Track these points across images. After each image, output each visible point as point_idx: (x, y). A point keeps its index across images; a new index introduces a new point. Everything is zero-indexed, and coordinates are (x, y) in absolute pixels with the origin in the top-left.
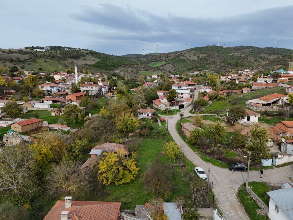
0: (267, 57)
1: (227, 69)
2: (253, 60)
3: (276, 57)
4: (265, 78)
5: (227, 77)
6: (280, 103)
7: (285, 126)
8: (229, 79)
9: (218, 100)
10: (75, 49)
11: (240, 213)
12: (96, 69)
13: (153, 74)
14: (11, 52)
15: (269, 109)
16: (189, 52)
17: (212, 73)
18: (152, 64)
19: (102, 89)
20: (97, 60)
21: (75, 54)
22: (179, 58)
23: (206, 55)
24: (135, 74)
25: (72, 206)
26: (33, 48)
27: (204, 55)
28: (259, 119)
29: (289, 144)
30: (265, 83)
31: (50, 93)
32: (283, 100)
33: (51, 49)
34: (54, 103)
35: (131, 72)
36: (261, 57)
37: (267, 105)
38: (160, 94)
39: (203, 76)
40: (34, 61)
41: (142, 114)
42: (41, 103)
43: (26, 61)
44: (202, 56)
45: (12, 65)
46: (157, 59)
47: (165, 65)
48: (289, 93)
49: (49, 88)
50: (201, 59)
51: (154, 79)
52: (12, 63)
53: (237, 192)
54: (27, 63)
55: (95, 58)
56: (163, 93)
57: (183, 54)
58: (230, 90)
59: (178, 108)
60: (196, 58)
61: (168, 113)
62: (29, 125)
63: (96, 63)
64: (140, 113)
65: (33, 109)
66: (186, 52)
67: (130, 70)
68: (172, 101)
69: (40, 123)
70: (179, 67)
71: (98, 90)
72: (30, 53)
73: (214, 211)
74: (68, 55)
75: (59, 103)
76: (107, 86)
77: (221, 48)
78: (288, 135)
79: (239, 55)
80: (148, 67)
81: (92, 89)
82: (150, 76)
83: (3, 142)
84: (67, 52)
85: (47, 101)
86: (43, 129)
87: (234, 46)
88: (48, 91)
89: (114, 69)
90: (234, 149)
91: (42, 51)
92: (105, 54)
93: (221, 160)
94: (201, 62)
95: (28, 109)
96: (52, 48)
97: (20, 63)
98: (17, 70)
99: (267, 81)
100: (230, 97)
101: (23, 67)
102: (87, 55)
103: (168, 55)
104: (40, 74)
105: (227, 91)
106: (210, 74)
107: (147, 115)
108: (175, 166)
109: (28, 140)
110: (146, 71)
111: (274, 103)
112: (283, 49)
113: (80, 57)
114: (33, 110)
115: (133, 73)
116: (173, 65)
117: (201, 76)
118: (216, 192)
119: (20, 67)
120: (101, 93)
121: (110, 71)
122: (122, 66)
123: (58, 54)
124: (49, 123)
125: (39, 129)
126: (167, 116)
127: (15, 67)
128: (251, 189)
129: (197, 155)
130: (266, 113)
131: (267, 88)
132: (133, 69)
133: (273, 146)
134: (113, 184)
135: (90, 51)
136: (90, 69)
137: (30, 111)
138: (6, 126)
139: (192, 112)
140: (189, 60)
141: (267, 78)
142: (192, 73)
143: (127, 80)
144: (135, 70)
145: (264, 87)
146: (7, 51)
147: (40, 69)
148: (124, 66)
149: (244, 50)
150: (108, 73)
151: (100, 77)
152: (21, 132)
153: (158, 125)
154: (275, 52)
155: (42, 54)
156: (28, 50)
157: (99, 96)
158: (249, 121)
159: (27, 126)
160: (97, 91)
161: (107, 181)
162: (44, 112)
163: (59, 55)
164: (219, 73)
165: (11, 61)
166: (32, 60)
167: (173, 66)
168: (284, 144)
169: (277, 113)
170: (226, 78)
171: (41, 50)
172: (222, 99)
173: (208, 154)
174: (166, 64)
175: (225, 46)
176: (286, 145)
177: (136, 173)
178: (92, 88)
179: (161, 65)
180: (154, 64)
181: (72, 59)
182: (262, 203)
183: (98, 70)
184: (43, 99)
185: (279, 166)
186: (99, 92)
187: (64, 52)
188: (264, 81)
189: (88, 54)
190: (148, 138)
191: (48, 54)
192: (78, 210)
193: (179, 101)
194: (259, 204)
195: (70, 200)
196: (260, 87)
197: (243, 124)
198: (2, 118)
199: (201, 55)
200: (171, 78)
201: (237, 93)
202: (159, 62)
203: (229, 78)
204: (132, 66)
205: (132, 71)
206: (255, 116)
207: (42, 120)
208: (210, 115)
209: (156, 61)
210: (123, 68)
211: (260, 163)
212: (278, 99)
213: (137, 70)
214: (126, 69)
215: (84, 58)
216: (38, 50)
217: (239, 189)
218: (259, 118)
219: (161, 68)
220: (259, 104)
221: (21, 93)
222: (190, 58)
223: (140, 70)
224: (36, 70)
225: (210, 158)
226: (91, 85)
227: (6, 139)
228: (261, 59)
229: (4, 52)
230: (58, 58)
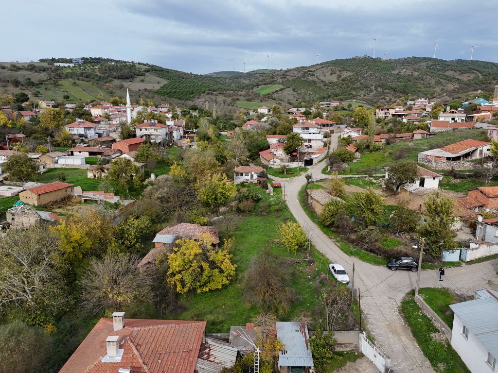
0: (457, 77)
1: (388, 99)
2: (433, 82)
3: (472, 76)
4: (453, 112)
5: (388, 111)
6: (477, 156)
7: (483, 196)
8: (390, 115)
9: (371, 151)
10: (125, 62)
11: (403, 338)
12: (163, 97)
13: (261, 107)
14: (15, 69)
15: (458, 167)
16: (322, 67)
17: (362, 105)
18: (258, 89)
19: (172, 132)
20: (164, 82)
21: (126, 71)
22: (305, 79)
23: (352, 74)
24: (230, 107)
25: (124, 327)
26: (53, 60)
27: (349, 73)
28: (441, 184)
29: (489, 225)
30: (453, 121)
31: (84, 138)
32: (481, 151)
33: (84, 63)
34: (92, 156)
35: (222, 102)
36: (447, 76)
37: (454, 159)
38: (273, 141)
39: (346, 110)
40: (56, 85)
41: (242, 174)
42: (68, 155)
43: (42, 84)
44: (345, 74)
45: (18, 91)
46: (268, 81)
47: (281, 90)
48: (492, 139)
49: (82, 131)
50: (343, 80)
51: (263, 115)
52: (18, 87)
53: (399, 304)
54: (43, 87)
55: (161, 78)
56: (277, 139)
57: (312, 71)
58: (392, 135)
59: (303, 165)
60: (334, 78)
61: (285, 173)
62: (49, 194)
63: (161, 87)
64: (237, 174)
65: (56, 167)
66: (318, 67)
67: (220, 99)
68: (294, 154)
69: (68, 189)
70: (305, 94)
71: (166, 134)
72: (48, 69)
73: (361, 335)
74: (114, 73)
75: (99, 156)
76: (181, 126)
77: (377, 61)
78: (488, 210)
79: (409, 72)
80: (251, 94)
81: (156, 133)
82: (255, 111)
83: (6, 221)
84: (112, 69)
85: (80, 152)
86: (73, 200)
87: (401, 57)
88: (81, 136)
89: (194, 97)
90: (397, 234)
91: (69, 66)
92: (178, 72)
93: (374, 252)
94: (343, 85)
95: (48, 166)
96: (86, 61)
97: (32, 88)
98: (27, 100)
99: (456, 119)
100: (392, 145)
101: (37, 95)
102: (147, 74)
103: (286, 74)
104: (67, 106)
105: (387, 136)
106: (359, 106)
107: (249, 177)
108: (296, 262)
109: (49, 218)
110: (249, 100)
111: (466, 156)
112: (484, 62)
113: (134, 78)
114: (56, 169)
115: (226, 105)
116: (296, 90)
117: (343, 109)
118: (364, 304)
119: (32, 94)
120: (171, 139)
121: (187, 102)
122: (206, 92)
123: (96, 70)
124: (83, 190)
125: (67, 201)
126: (284, 179)
127: (24, 95)
128: (424, 300)
129: (334, 244)
130: (452, 173)
131: (456, 130)
132: (226, 97)
133: (463, 228)
134: (192, 291)
135: (153, 66)
136: (152, 97)
137: (50, 170)
138: (10, 195)
139: (327, 171)
140: (322, 81)
141: (455, 113)
142: (327, 104)
143: (216, 116)
144: (229, 100)
145: (451, 128)
146: (9, 67)
147: (67, 97)
148: (211, 92)
149: (418, 64)
150: (183, 105)
151: (168, 112)
152: (36, 204)
153: (269, 194)
154: (471, 68)
155: (69, 71)
156: (45, 65)
157: (168, 145)
158: (423, 186)
159: (47, 195)
160: (165, 136)
161: (183, 286)
162: (75, 171)
163: (99, 74)
164: (374, 104)
165: (16, 83)
166: (52, 82)
167: (296, 93)
168: (482, 225)
169: (471, 174)
170: (385, 113)
171: (66, 65)
172: (377, 149)
173: (353, 242)
174: (284, 89)
175: (385, 58)
176: (485, 227)
177: (231, 274)
178: (156, 130)
179: (274, 91)
180: (262, 89)
181: (121, 80)
182: (441, 323)
183: (166, 99)
184: (72, 149)
185: (471, 262)
186: (167, 138)
187: (107, 68)
188: (451, 119)
189: (147, 71)
190: (251, 215)
191: (80, 71)
192: (134, 334)
193: (305, 153)
194: (436, 324)
195: (121, 318)
196: (444, 129)
197: (413, 192)
198: (5, 182)
199: (343, 73)
200: (292, 113)
201: (404, 138)
202: (271, 85)
203: (391, 113)
204: (225, 92)
205: (224, 102)
206: (434, 178)
207: (72, 185)
208: (357, 176)
209: (265, 84)
210: (209, 96)
211: (440, 258)
212: (473, 149)
213: (234, 100)
214: (214, 98)
215: (142, 78)
216: (62, 65)
217: (404, 299)
218: (440, 181)
219: (275, 96)
220: (440, 157)
221: (35, 139)
222: (324, 79)
223: (238, 99)
224: (60, 99)
225: (355, 249)
226: (154, 125)
227: (11, 217)
228: (446, 79)
229: (4, 68)
230: (96, 78)
